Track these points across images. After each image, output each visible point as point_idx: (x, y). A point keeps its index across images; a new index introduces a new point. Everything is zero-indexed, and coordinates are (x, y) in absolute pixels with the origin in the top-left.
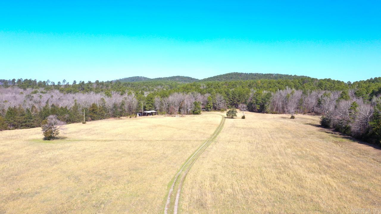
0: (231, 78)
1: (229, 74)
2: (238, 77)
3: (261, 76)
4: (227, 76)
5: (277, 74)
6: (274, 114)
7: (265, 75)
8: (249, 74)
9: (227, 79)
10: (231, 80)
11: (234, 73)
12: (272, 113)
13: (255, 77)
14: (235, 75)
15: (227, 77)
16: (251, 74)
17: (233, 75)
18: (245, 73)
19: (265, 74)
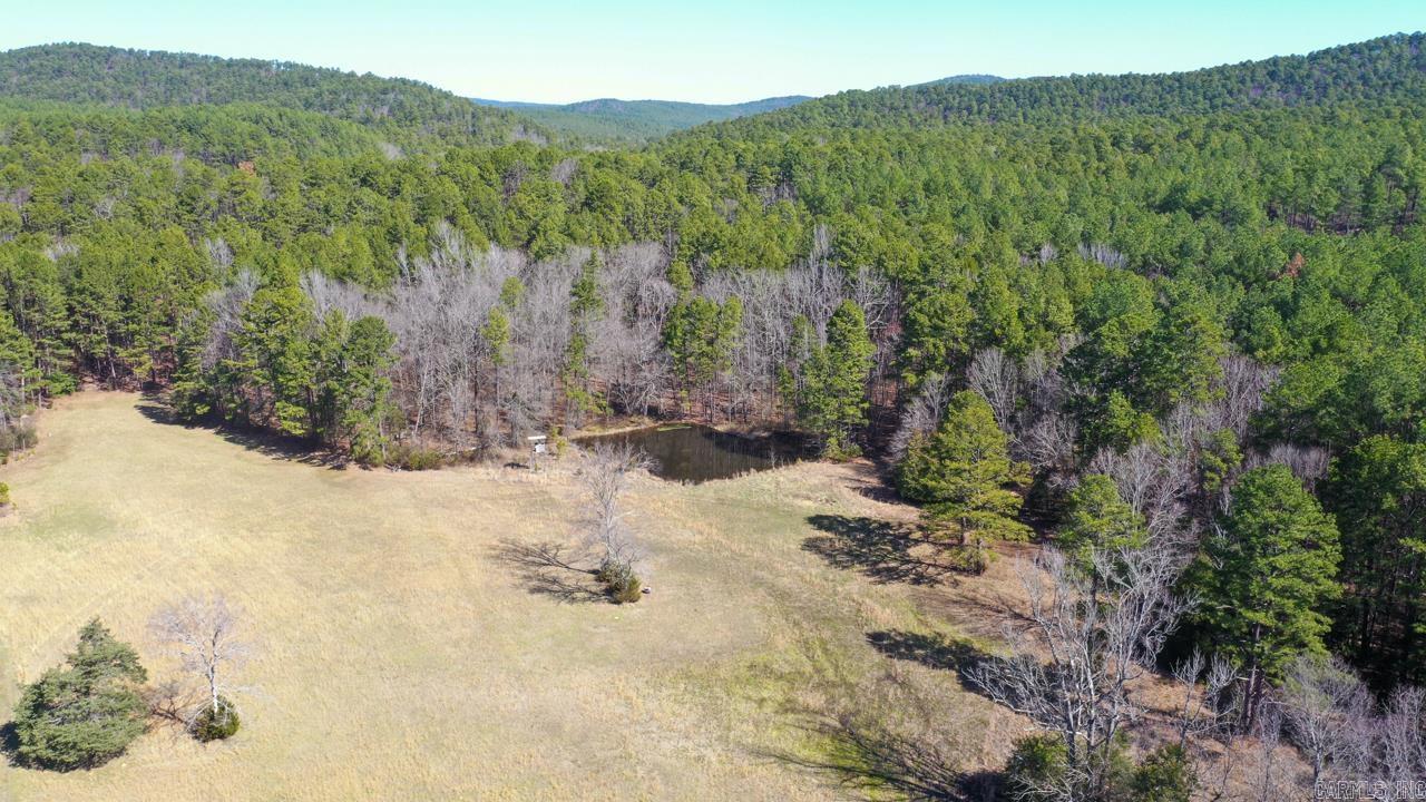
0: (59, 72)
1: (46, 51)
2: (97, 67)
3: (215, 69)
4: (32, 62)
5: (289, 65)
6: (420, 468)
7: (231, 63)
8: (152, 53)
9: (34, 74)
10: (59, 82)
11: (72, 45)
12: (406, 467)
13: (184, 72)
14: (76, 55)
15: (32, 69)
16: (161, 56)
17: (64, 58)
18: (131, 51)
19: (231, 60)
